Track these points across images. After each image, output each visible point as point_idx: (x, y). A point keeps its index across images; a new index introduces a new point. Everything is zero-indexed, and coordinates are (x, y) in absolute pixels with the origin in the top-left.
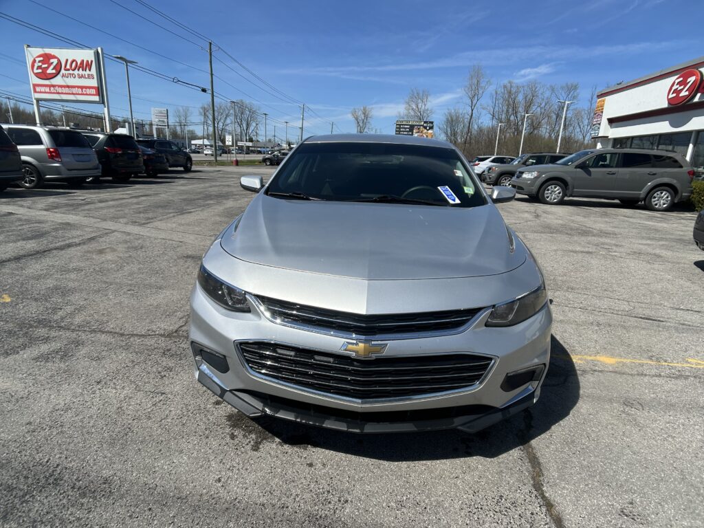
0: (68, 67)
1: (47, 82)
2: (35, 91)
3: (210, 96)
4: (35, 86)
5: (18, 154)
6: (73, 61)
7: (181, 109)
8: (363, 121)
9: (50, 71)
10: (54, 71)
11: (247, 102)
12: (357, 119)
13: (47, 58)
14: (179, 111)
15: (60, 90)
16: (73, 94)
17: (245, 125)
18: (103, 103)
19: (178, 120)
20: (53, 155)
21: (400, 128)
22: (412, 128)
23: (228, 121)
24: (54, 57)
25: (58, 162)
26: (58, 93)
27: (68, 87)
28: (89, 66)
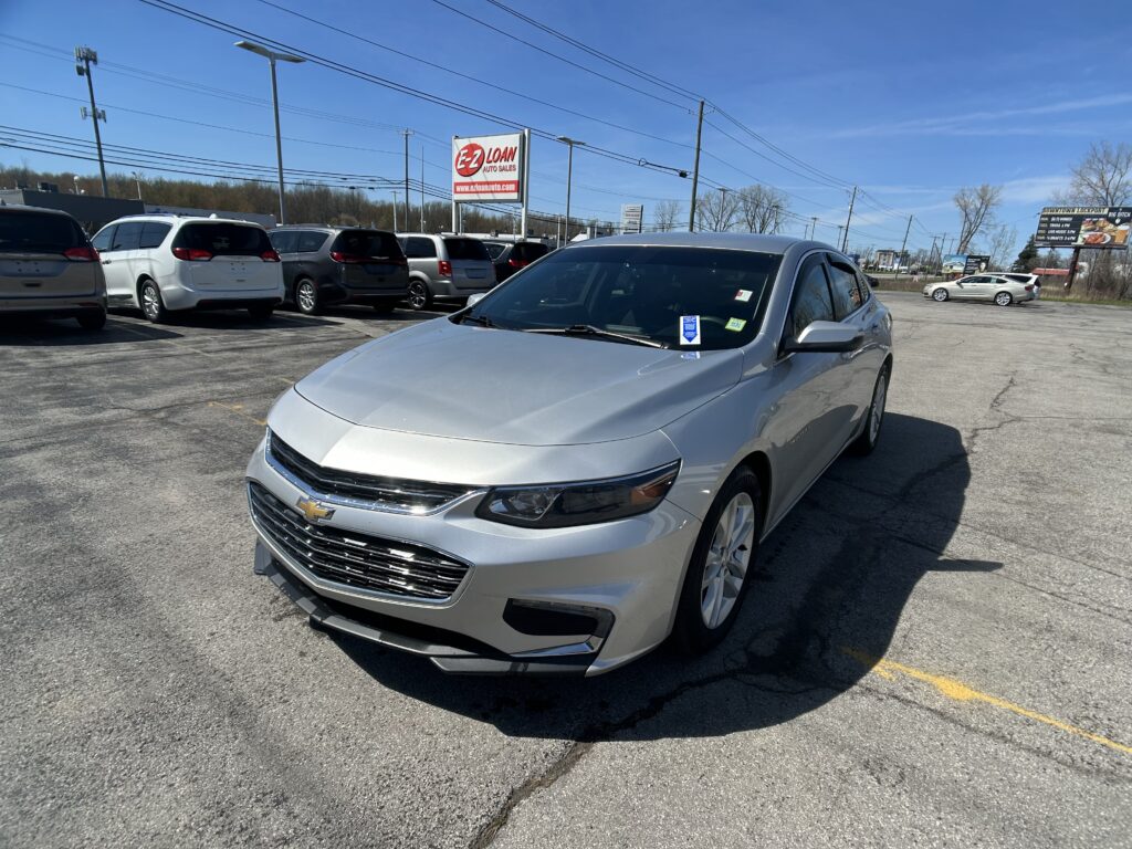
0: (491, 158)
1: (467, 179)
2: (456, 192)
3: (692, 182)
4: (457, 184)
5: (406, 268)
6: (497, 149)
7: (667, 204)
8: (978, 213)
9: (473, 165)
10: (476, 165)
11: (768, 188)
12: (965, 208)
13: (472, 148)
14: (663, 207)
15: (478, 188)
16: (492, 192)
17: (758, 225)
18: (522, 201)
19: (660, 221)
20: (444, 269)
21: (1049, 222)
22: (1077, 222)
23: (734, 219)
24: (479, 148)
25: (447, 278)
26: (477, 192)
27: (488, 183)
28: (512, 153)
